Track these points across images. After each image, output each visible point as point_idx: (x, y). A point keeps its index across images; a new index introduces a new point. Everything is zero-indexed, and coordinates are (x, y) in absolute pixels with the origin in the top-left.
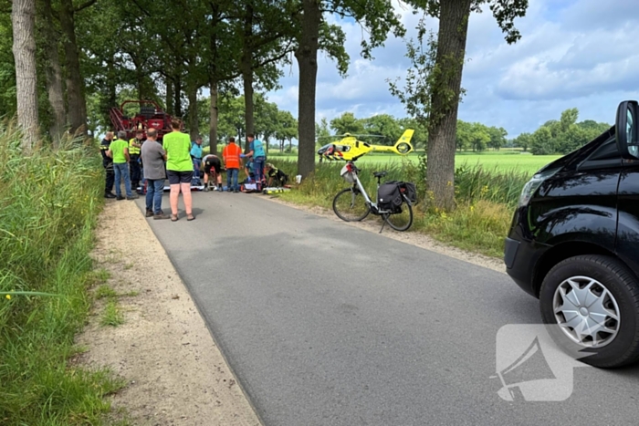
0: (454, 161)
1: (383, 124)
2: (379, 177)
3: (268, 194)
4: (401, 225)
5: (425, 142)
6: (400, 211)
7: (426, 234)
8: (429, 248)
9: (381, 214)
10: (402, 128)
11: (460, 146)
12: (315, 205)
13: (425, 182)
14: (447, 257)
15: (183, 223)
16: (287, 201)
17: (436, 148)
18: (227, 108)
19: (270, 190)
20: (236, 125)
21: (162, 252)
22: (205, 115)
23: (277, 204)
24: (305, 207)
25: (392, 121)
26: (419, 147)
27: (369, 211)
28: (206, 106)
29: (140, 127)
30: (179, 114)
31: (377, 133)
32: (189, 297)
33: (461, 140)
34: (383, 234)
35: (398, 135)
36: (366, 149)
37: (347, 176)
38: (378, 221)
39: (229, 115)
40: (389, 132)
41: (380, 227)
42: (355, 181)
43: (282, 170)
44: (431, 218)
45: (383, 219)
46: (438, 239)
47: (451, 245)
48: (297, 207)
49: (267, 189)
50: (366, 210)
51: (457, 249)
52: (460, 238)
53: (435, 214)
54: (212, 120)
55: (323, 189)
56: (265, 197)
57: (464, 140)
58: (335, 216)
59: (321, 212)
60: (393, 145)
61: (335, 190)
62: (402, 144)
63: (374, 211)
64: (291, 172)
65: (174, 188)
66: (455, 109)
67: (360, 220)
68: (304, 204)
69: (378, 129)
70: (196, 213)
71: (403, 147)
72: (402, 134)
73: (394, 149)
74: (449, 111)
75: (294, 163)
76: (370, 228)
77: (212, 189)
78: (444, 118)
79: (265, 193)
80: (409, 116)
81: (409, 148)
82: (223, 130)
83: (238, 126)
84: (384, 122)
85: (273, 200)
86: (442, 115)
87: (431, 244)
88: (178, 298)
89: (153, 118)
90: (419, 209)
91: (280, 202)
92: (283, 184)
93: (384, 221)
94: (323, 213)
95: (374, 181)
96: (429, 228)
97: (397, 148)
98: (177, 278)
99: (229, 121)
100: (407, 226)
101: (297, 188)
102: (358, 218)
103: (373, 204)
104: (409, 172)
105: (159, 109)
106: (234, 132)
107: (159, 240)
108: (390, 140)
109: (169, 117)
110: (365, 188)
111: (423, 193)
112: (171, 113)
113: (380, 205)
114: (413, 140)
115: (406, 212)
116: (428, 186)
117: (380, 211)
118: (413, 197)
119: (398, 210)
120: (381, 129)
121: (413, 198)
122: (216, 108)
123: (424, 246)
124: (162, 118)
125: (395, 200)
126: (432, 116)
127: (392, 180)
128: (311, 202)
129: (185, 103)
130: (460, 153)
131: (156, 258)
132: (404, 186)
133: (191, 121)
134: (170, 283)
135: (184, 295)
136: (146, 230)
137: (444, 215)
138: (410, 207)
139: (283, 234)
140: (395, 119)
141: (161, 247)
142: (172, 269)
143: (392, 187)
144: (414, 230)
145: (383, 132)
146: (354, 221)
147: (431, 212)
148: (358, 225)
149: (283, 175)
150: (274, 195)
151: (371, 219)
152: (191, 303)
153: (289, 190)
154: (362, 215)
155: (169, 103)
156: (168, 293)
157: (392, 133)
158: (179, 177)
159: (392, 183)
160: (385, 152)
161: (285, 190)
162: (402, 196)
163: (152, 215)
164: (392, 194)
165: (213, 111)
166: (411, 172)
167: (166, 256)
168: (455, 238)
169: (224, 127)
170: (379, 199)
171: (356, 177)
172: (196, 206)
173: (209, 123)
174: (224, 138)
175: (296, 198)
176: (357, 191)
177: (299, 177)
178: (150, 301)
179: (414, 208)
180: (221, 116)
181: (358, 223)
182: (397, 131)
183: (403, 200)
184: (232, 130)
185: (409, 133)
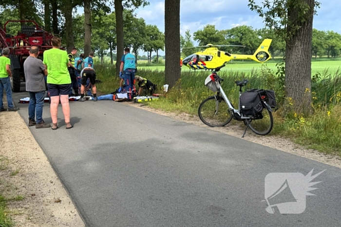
0: (310, 69)
1: (242, 34)
2: (241, 86)
3: (138, 102)
4: (263, 130)
5: (282, 50)
6: (261, 117)
7: (286, 138)
8: (289, 152)
9: (244, 120)
10: (260, 37)
11: (316, 53)
12: (182, 112)
13: (283, 89)
14: (307, 160)
15: (62, 131)
16: (156, 109)
17: (293, 57)
18: (99, 24)
19: (140, 99)
20: (108, 39)
21: (44, 159)
22: (80, 31)
23: (147, 112)
24: (173, 114)
25: (251, 32)
26: (277, 55)
27: (232, 117)
28: (81, 23)
29: (22, 44)
30: (56, 30)
31: (237, 43)
32: (70, 201)
33: (316, 47)
34: (246, 138)
35: (257, 44)
36: (227, 58)
37: (210, 85)
38: (241, 126)
39: (101, 31)
40: (248, 42)
41: (242, 132)
42: (219, 90)
43: (150, 80)
44: (290, 122)
45: (246, 124)
46: (297, 143)
47: (310, 148)
48: (165, 114)
49: (138, 98)
50: (229, 117)
51: (316, 152)
52: (318, 141)
53: (294, 118)
54: (86, 36)
55: (189, 97)
56: (136, 106)
57: (319, 47)
58: (201, 122)
59: (188, 119)
60: (252, 54)
61: (199, 97)
62: (260, 53)
63: (236, 117)
64: (158, 81)
65: (54, 99)
66: (310, 21)
67: (223, 126)
68: (172, 112)
69: (238, 39)
70: (74, 122)
71: (262, 56)
72: (261, 43)
73: (253, 57)
74: (304, 23)
75: (161, 73)
76: (232, 132)
77: (87, 99)
78: (300, 29)
79: (136, 102)
80: (268, 28)
81: (268, 56)
82: (96, 44)
83: (110, 40)
84: (243, 32)
85: (143, 108)
86: (298, 27)
87: (291, 147)
88: (60, 201)
89: (33, 35)
90: (278, 114)
91: (150, 110)
92: (151, 93)
93: (246, 127)
94: (190, 120)
95: (236, 88)
96: (289, 132)
97: (256, 56)
98: (58, 183)
99: (102, 35)
100: (267, 131)
101: (165, 97)
102: (222, 123)
103: (235, 111)
104: (269, 80)
105: (39, 26)
106: (106, 46)
107: (41, 148)
108: (249, 49)
109: (47, 34)
110: (227, 96)
111: (282, 100)
112: (49, 31)
113: (242, 111)
114: (271, 49)
115: (267, 117)
116: (287, 93)
117: (242, 117)
118: (273, 103)
119: (260, 116)
120: (241, 39)
121: (274, 105)
122: (90, 25)
123: (284, 149)
124: (41, 36)
125: (256, 107)
126: (289, 29)
127: (253, 89)
128: (178, 109)
129: (62, 21)
130: (315, 59)
131: (39, 164)
132: (264, 93)
133: (67, 37)
134: (52, 188)
135: (66, 198)
136: (29, 139)
137: (302, 120)
138: (270, 113)
139: (153, 140)
140: (254, 29)
141: (43, 154)
142: (54, 175)
143: (254, 94)
144: (275, 134)
145: (243, 42)
146: (218, 126)
147: (290, 117)
148: (222, 130)
149: (152, 84)
150: (144, 103)
151: (233, 124)
152: (72, 206)
153: (157, 99)
154: (226, 120)
155: (47, 21)
156: (50, 197)
157: (251, 42)
158: (58, 89)
159: (253, 91)
160: (245, 60)
161: (154, 99)
162: (262, 102)
163: (34, 124)
164: (254, 101)
165: (87, 28)
166: (270, 80)
167: (48, 162)
168: (313, 142)
169: (97, 41)
170: (241, 106)
171: (219, 86)
172: (74, 115)
173: (83, 38)
174: (96, 51)
175: (164, 106)
176: (220, 99)
177: (166, 86)
178: (35, 204)
179: (274, 114)
180: (94, 31)
181: (221, 128)
182: (256, 41)
183: (264, 106)
184: (104, 43)
185: (267, 43)
